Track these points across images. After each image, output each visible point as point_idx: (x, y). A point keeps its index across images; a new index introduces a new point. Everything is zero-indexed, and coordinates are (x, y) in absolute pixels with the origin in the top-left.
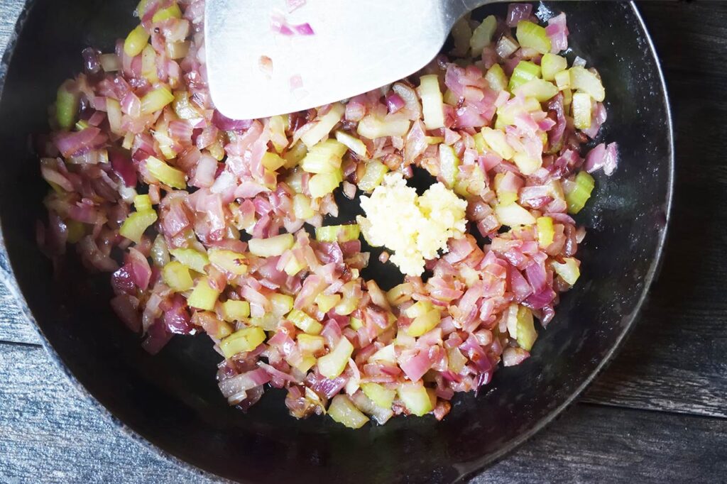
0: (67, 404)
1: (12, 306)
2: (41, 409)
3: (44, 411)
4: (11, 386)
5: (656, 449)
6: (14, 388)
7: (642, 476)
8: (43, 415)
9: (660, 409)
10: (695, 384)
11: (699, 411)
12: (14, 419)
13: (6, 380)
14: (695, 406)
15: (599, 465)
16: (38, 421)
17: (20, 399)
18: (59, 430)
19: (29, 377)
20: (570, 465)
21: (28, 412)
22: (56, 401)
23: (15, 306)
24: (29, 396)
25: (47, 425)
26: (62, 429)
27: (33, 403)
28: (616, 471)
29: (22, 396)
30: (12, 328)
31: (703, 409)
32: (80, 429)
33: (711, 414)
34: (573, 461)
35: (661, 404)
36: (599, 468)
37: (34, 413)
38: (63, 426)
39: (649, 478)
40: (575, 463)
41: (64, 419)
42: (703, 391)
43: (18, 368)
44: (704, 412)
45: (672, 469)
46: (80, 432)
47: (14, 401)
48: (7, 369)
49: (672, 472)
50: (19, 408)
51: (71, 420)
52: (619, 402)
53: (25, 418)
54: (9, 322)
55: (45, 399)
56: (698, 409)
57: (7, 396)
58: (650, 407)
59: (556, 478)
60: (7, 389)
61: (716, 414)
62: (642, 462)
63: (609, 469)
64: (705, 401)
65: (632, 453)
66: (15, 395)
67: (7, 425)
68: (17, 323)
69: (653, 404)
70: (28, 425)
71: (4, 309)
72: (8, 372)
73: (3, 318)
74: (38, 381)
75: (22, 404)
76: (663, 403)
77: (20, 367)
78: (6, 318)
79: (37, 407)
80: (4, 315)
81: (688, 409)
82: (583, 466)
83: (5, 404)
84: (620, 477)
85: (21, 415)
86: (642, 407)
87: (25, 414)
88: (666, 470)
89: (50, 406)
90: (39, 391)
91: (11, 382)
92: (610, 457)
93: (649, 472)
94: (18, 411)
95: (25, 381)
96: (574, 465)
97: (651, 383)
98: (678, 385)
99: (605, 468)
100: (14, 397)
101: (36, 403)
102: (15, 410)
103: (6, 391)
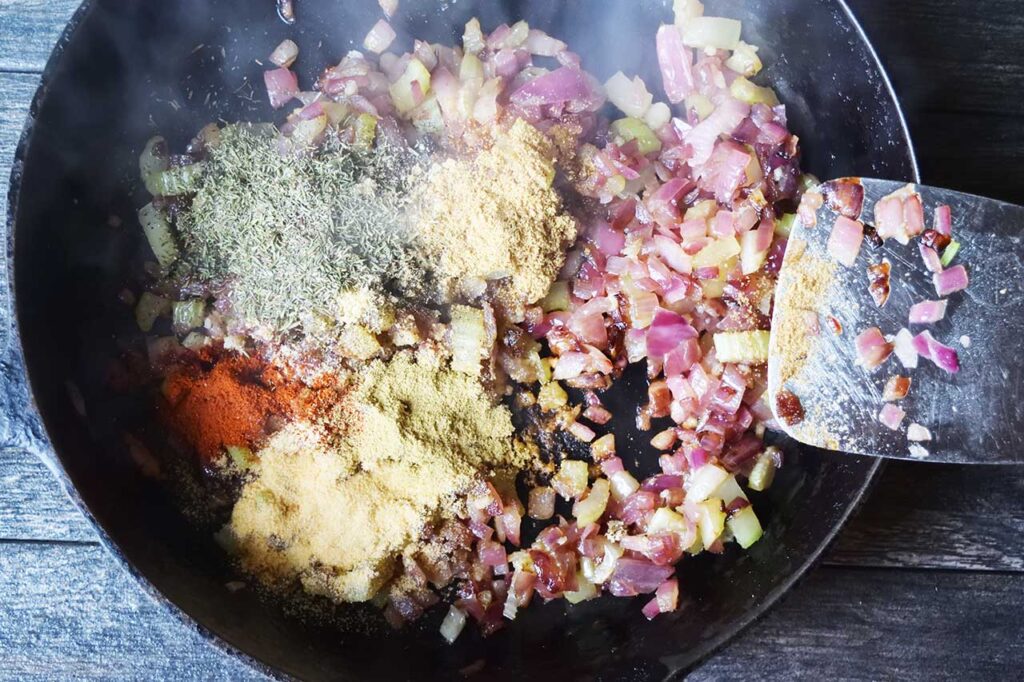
0: (100, 619)
1: (16, 491)
2: (65, 628)
3: (69, 630)
4: (22, 599)
5: (899, 619)
6: (26, 602)
7: (883, 657)
8: (68, 636)
9: (901, 565)
10: (944, 528)
11: (952, 564)
12: (29, 644)
13: (14, 593)
14: (946, 557)
15: (824, 646)
16: (63, 645)
17: (35, 616)
18: (92, 654)
19: (45, 586)
20: (785, 649)
21: (48, 633)
22: (84, 615)
23: (19, 491)
24: (48, 612)
25: (75, 649)
26: (95, 652)
27: (55, 619)
28: (847, 652)
29: (38, 612)
30: (18, 521)
31: (957, 561)
32: (120, 651)
33: (968, 566)
34: (787, 645)
35: (900, 558)
36: (824, 651)
37: (56, 634)
38: (97, 649)
39: (891, 658)
40: (792, 646)
41: (97, 639)
42: (956, 537)
43: (30, 575)
44: (959, 565)
45: (921, 644)
46: (121, 655)
47: (28, 620)
48: (15, 577)
49: (922, 649)
50: (35, 629)
51: (107, 639)
52: (844, 560)
53: (45, 642)
54: (13, 513)
55: (70, 613)
56: (951, 562)
57: (17, 613)
58: (887, 564)
59: (768, 668)
60: (17, 604)
61: (975, 567)
62: (881, 638)
63: (838, 652)
64: (959, 551)
65: (867, 627)
66: (29, 612)
67: (20, 653)
68: (23, 513)
69: (890, 560)
70: (49, 651)
71: (6, 496)
72: (16, 581)
73: (4, 508)
74: (58, 590)
75: (38, 623)
76: (904, 557)
77: (33, 573)
78: (9, 507)
79: (60, 626)
80: (4, 504)
81: (937, 563)
82: (803, 649)
83: (15, 625)
84: (852, 661)
85: (38, 638)
86: (876, 564)
87: (43, 636)
88: (914, 647)
89: (76, 623)
90: (61, 603)
91: (21, 595)
92: (838, 635)
93: (891, 651)
94: (33, 632)
95: (41, 592)
96: (790, 649)
97: (887, 532)
98: (921, 531)
99: (832, 650)
100: (27, 615)
101: (58, 621)
102: (30, 632)
103: (15, 607)
